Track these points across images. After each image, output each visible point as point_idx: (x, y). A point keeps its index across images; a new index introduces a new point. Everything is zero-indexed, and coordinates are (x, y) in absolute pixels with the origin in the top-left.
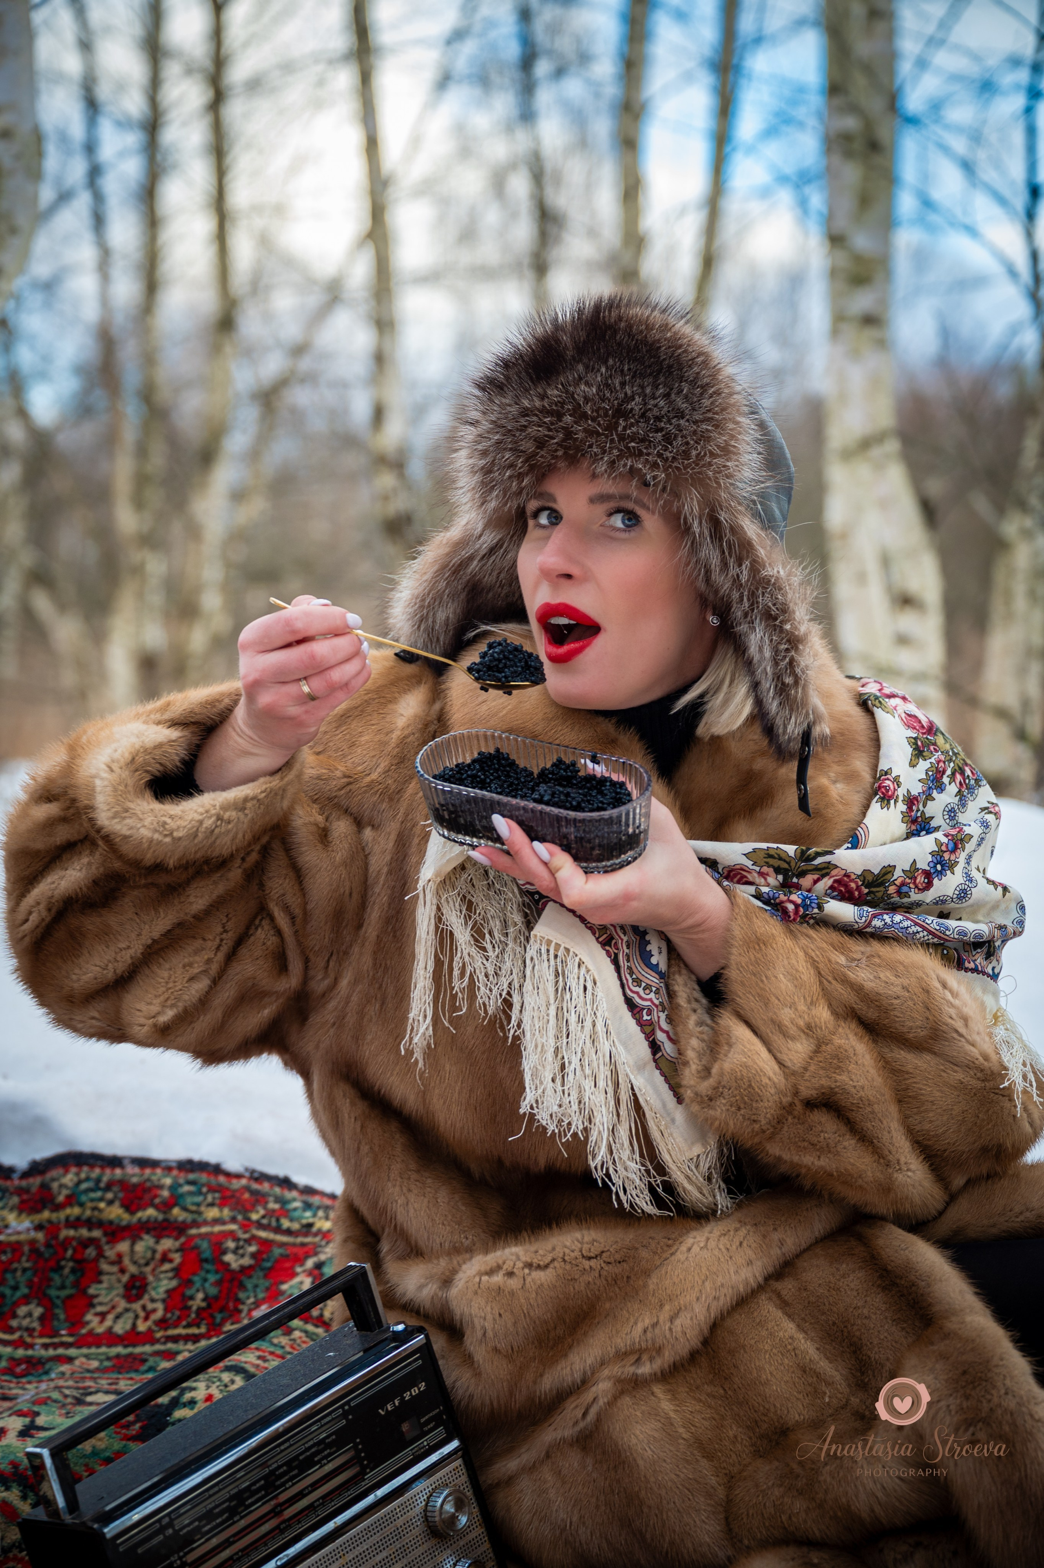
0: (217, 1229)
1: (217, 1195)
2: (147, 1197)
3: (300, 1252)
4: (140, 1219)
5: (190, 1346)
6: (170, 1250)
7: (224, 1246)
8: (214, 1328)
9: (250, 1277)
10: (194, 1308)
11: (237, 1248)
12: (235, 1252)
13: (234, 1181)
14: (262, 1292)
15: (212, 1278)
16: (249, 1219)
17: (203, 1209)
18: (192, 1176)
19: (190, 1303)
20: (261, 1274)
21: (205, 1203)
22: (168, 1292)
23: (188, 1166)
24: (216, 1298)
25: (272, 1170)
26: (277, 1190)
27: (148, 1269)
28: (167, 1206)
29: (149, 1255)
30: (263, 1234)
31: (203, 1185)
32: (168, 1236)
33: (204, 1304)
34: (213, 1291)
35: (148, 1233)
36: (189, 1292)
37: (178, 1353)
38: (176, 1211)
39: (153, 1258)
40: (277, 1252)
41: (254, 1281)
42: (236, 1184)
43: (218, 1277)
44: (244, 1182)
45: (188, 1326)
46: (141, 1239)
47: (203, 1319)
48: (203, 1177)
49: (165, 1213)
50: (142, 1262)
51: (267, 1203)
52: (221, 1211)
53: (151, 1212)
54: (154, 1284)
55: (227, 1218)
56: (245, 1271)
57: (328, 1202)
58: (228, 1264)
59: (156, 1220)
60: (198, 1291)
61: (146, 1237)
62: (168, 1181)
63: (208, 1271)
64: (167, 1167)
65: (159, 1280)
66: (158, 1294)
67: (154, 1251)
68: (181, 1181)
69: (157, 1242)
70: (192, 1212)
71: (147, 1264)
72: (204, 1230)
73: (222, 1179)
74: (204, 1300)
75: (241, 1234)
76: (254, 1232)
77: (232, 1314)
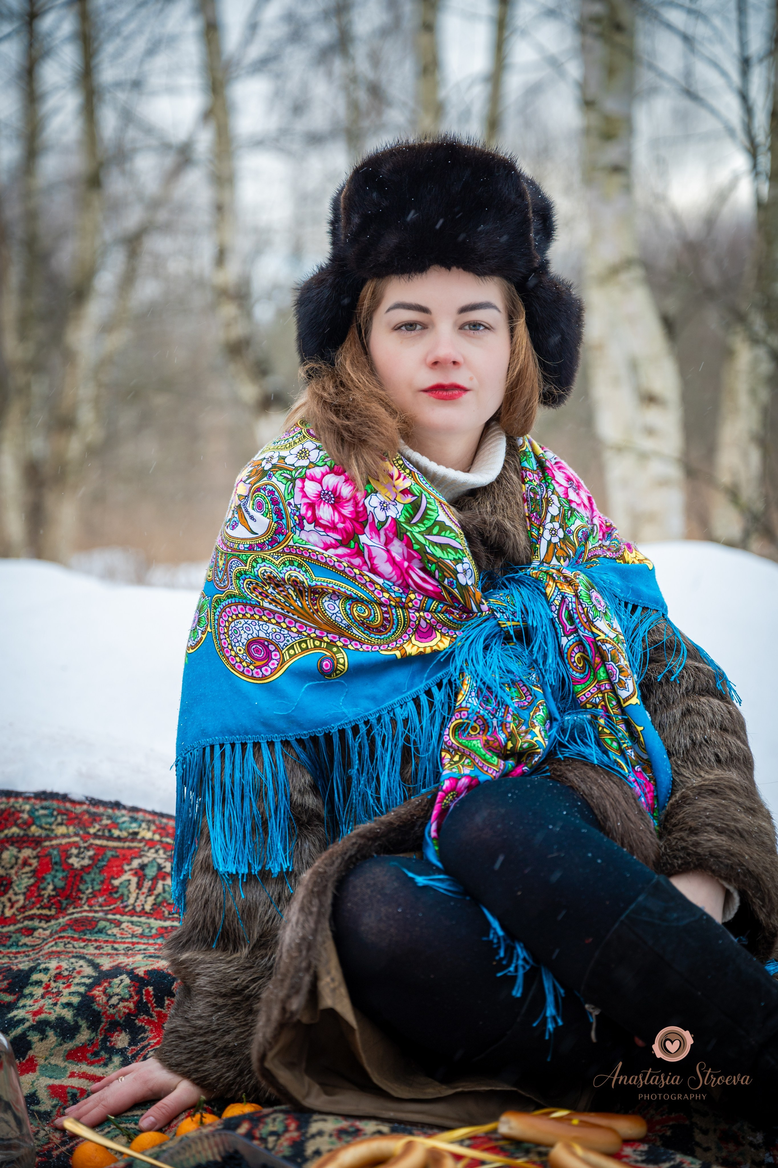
0: (64, 841)
1: (65, 817)
2: (11, 819)
3: (127, 854)
4: (6, 835)
5: (43, 924)
6: (29, 857)
7: (69, 853)
8: (61, 910)
9: (89, 873)
10: (46, 896)
11: (79, 853)
12: (77, 856)
13: (78, 807)
14: (98, 884)
15: (60, 875)
16: (88, 833)
17: (54, 827)
18: (46, 803)
19: (43, 892)
20: (97, 871)
21: (56, 823)
22: (28, 888)
23: (43, 796)
24: (63, 889)
25: (106, 798)
26: (110, 811)
27: (13, 871)
28: (28, 824)
29: (13, 861)
30: (98, 842)
31: (54, 810)
32: (28, 847)
33: (53, 893)
34: (60, 884)
35: (12, 845)
36: (42, 886)
37: (34, 929)
38: (33, 828)
39: (16, 863)
40: (109, 854)
41: (92, 875)
42: (79, 809)
43: (64, 874)
44: (85, 807)
45: (42, 908)
46: (7, 849)
47: (52, 904)
48: (55, 804)
49: (25, 830)
50: (8, 866)
51: (101, 820)
52: (68, 829)
53: (15, 830)
54: (18, 883)
55: (72, 834)
56: (85, 869)
57: (148, 816)
58: (72, 865)
59: (18, 835)
60: (49, 884)
61: (11, 848)
62: (27, 807)
63: (57, 871)
64: (26, 797)
65: (22, 879)
66: (20, 889)
67: (17, 858)
68: (37, 807)
69: (19, 851)
70: (46, 829)
71: (12, 868)
72: (54, 842)
73: (68, 805)
74: (55, 889)
75: (82, 845)
76: (92, 841)
77: (75, 901)
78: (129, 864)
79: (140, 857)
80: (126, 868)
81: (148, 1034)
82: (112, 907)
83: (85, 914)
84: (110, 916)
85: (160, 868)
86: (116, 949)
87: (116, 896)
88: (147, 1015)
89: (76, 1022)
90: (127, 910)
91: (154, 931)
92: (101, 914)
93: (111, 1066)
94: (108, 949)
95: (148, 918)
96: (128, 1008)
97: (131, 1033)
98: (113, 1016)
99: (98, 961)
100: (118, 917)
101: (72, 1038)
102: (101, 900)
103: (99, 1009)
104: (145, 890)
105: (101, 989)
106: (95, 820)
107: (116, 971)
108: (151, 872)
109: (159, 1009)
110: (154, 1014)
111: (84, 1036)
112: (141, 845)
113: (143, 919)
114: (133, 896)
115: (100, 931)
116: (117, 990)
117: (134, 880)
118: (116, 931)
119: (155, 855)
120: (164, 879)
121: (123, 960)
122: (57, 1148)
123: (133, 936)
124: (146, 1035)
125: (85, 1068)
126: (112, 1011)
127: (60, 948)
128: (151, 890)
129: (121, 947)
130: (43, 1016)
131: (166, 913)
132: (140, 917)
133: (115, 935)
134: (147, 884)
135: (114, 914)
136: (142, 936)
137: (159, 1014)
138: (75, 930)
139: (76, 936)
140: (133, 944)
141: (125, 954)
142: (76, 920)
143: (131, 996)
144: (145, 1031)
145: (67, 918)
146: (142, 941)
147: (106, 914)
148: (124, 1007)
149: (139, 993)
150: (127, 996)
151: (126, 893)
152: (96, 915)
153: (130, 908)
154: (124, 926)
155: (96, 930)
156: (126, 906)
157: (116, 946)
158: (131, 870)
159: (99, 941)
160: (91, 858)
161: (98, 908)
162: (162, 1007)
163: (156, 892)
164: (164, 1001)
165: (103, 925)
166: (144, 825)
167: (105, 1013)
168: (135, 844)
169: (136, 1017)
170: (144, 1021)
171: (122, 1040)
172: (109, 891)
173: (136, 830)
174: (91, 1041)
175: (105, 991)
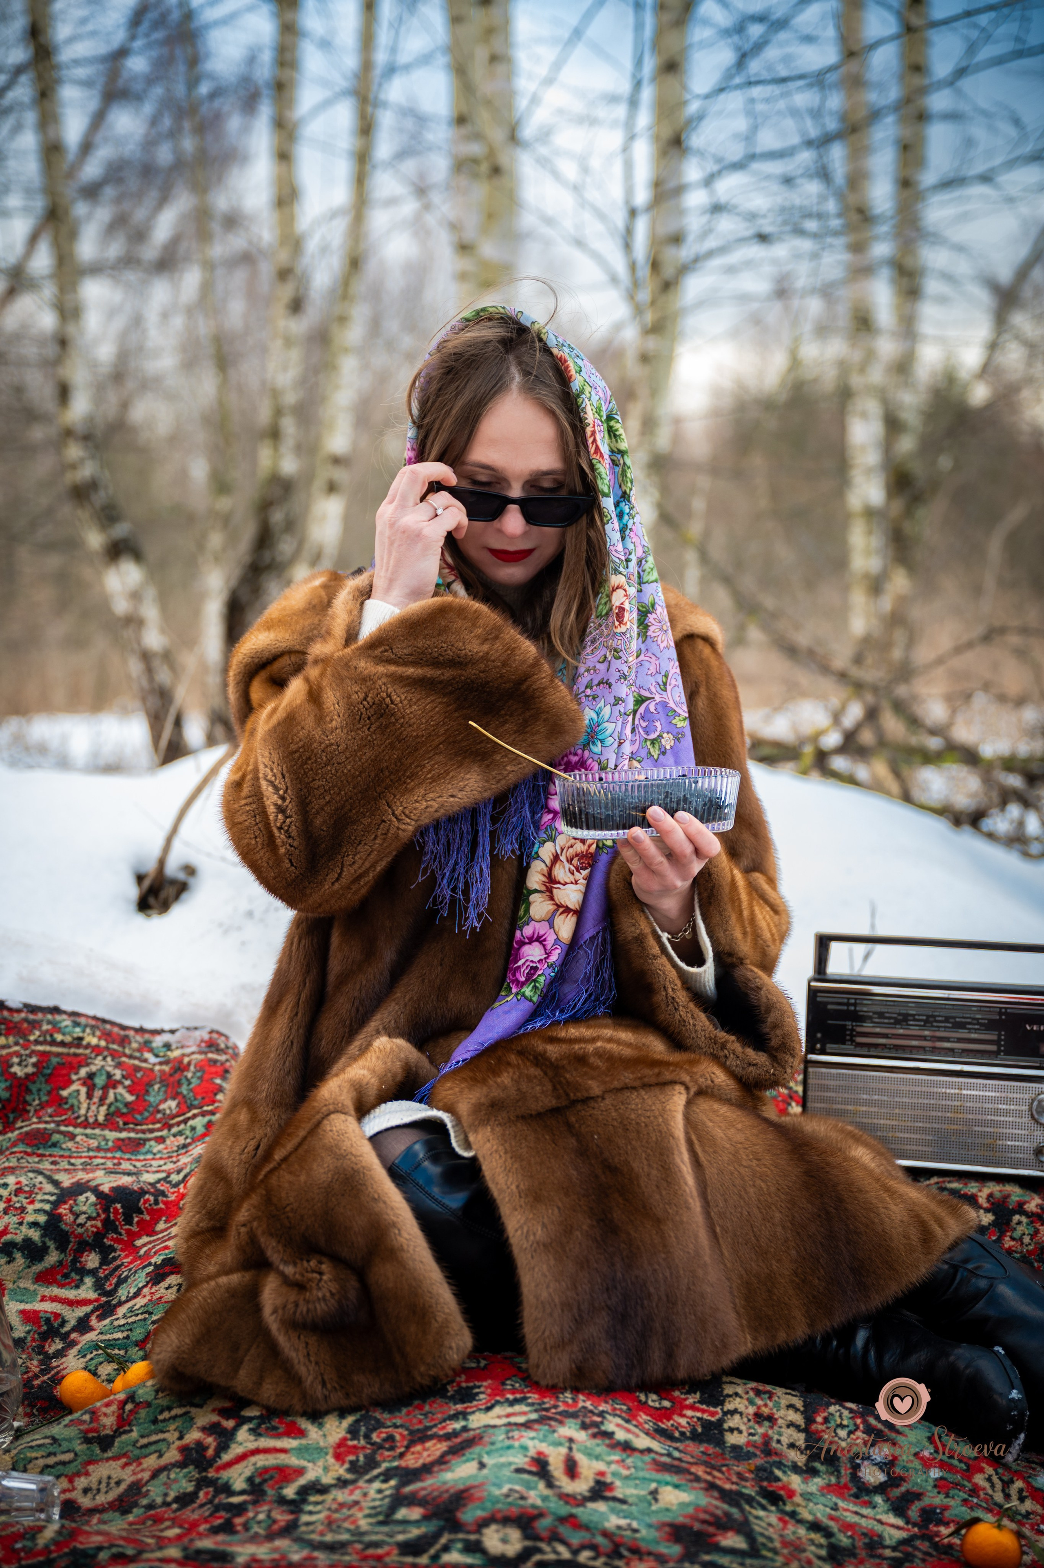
3: (75, 1060)
7: (10, 1062)
9: (34, 1082)
11: (21, 1062)
12: (20, 1064)
13: (15, 1015)
14: (45, 1095)
16: (29, 1040)
20: (43, 1080)
34: (5, 1095)
41: (38, 1085)
42: (17, 1017)
43: (8, 1084)
55: (11, 1043)
57: (93, 1023)
58: (15, 1073)
73: (5, 1013)
75: (23, 1052)
76: (33, 1047)
77: (22, 1112)
78: (77, 1073)
79: (88, 1065)
80: (74, 1077)
81: (118, 1253)
82: (63, 1118)
83: (34, 1126)
84: (63, 1128)
85: (109, 1076)
86: (73, 1164)
87: (66, 1107)
88: (116, 1234)
89: (44, 1243)
90: (79, 1121)
91: (110, 1144)
92: (52, 1126)
93: (83, 1287)
94: (64, 1164)
95: (103, 1130)
96: (96, 1227)
97: (101, 1252)
98: (81, 1235)
99: (57, 1177)
100: (71, 1129)
101: (41, 1259)
102: (50, 1110)
103: (67, 1228)
104: (96, 1100)
105: (67, 1206)
106: (34, 1028)
107: (79, 1188)
108: (100, 1081)
109: (128, 1227)
110: (123, 1232)
111: (53, 1257)
112: (88, 1051)
113: (97, 1131)
114: (84, 1106)
115: (54, 1145)
116: (84, 1209)
117: (83, 1090)
118: (70, 1144)
119: (103, 1063)
120: (114, 1087)
121: (82, 1176)
122: (36, 1377)
123: (89, 1150)
124: (116, 1255)
125: (56, 1291)
126: (80, 1230)
127: (13, 1162)
128: (103, 1099)
129: (78, 1162)
130: (8, 1237)
131: (121, 1123)
132: (93, 1129)
133: (70, 1150)
134: (98, 1093)
135: (66, 1126)
136: (98, 1149)
137: (128, 1232)
138: (27, 1144)
139: (29, 1150)
140: (91, 1158)
141: (83, 1170)
142: (27, 1133)
143: (98, 1215)
144: (115, 1250)
145: (17, 1132)
146: (100, 1155)
147: (58, 1125)
148: (92, 1226)
149: (106, 1210)
150: (94, 1215)
151: (76, 1103)
152: (48, 1126)
153: (82, 1119)
154: (78, 1139)
155: (49, 1144)
156: (78, 1117)
157: (73, 1161)
158: (79, 1079)
159: (55, 1156)
160: (34, 1065)
161: (48, 1119)
162: (131, 1224)
163: (108, 1101)
164: (132, 1219)
165: (56, 1137)
166: (88, 1030)
167: (73, 1232)
168: (80, 1051)
169: (104, 1236)
170: (113, 1239)
171: (92, 1260)
172: (58, 1102)
173: (81, 1035)
174: (60, 1262)
175: (71, 1209)
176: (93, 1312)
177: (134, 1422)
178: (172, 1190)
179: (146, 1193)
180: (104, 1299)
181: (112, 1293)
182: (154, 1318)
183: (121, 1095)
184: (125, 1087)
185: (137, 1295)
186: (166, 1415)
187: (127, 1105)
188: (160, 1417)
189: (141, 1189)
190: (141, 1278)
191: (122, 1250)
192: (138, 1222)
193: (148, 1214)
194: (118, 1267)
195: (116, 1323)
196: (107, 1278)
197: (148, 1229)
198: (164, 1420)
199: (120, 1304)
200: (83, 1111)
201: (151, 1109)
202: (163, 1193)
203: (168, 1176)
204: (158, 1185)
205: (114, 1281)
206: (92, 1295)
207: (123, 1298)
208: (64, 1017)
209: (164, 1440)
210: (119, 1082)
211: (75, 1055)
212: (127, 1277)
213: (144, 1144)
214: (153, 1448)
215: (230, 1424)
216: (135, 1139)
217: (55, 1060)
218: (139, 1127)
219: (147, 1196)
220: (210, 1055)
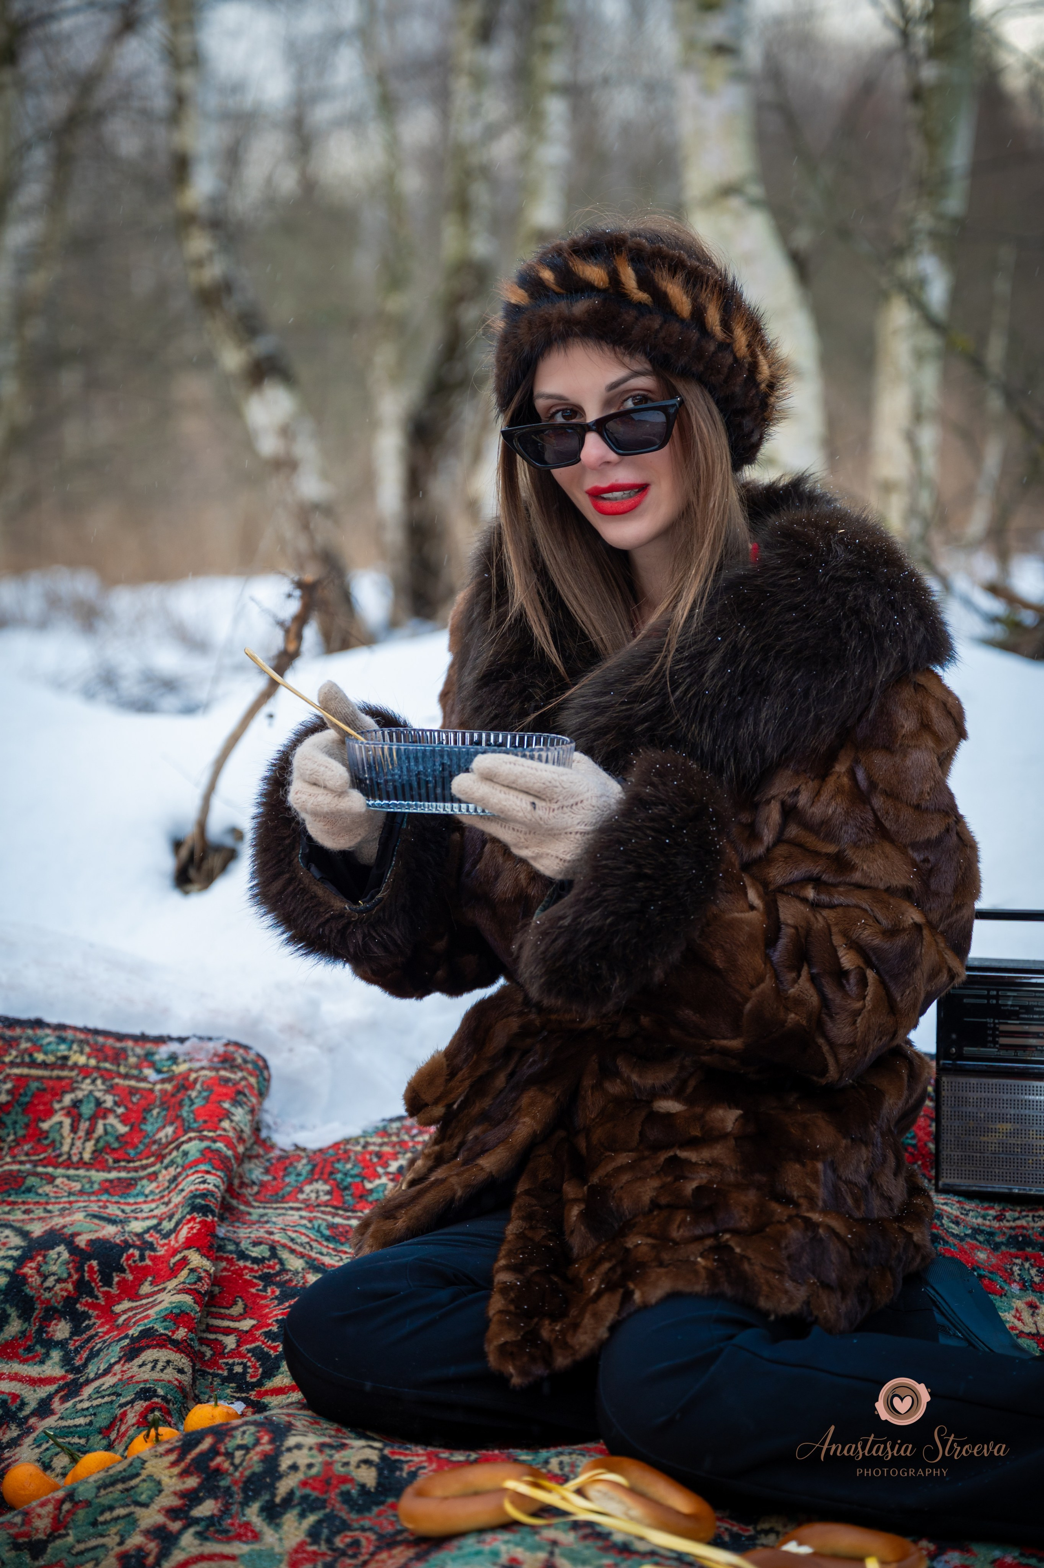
3: (57, 1086)
9: (8, 1113)
20: (19, 1110)
41: (14, 1116)
57: (82, 1036)
76: (9, 1070)
78: (59, 1101)
79: (73, 1090)
80: (56, 1106)
81: (93, 1320)
82: (42, 1156)
83: (7, 1167)
84: (40, 1169)
85: (99, 1103)
86: (49, 1212)
87: (46, 1142)
88: (91, 1297)
90: (61, 1160)
91: (96, 1187)
92: (28, 1166)
93: (49, 1363)
94: (39, 1212)
95: (88, 1170)
96: (66, 1290)
97: (72, 1320)
98: (48, 1301)
99: (27, 1228)
100: (50, 1170)
102: (27, 1147)
103: (31, 1293)
104: (81, 1133)
105: (33, 1265)
106: (12, 1046)
107: (51, 1239)
108: (88, 1109)
109: (106, 1289)
110: (100, 1295)
111: (14, 1327)
112: (74, 1073)
113: (82, 1172)
114: (68, 1141)
115: (29, 1190)
116: (54, 1268)
117: (67, 1122)
118: (48, 1189)
119: (91, 1087)
120: (104, 1117)
123: (70, 1194)
124: (91, 1322)
125: (16, 1367)
126: (47, 1295)
128: (90, 1132)
129: (55, 1208)
131: (111, 1161)
132: (77, 1169)
133: (47, 1195)
134: (85, 1125)
135: (45, 1166)
136: (81, 1192)
137: (107, 1295)
140: (70, 1203)
143: (70, 1276)
144: (89, 1317)
146: (82, 1199)
147: (35, 1166)
148: (62, 1290)
149: (79, 1269)
150: (65, 1275)
151: (58, 1138)
152: (22, 1168)
153: (65, 1157)
154: (58, 1181)
155: (23, 1188)
156: (60, 1155)
157: (50, 1207)
158: (62, 1109)
159: (28, 1203)
160: (9, 1092)
161: (24, 1158)
162: (110, 1285)
163: (95, 1135)
164: (112, 1278)
165: (31, 1181)
166: (75, 1047)
167: (39, 1298)
168: (65, 1073)
169: (77, 1301)
170: (87, 1304)
171: (61, 1330)
172: (37, 1136)
173: (66, 1053)
174: (23, 1332)
175: (38, 1269)
176: (57, 1392)
177: (71, 1525)
178: (162, 1242)
179: (131, 1246)
180: (71, 1376)
181: (78, 1370)
182: (123, 1400)
183: (112, 1126)
184: (117, 1116)
185: (106, 1372)
186: (107, 1516)
187: (118, 1138)
188: (101, 1519)
189: (125, 1241)
190: (115, 1352)
191: (98, 1317)
192: (118, 1283)
193: (132, 1272)
194: (91, 1338)
195: (79, 1406)
196: (77, 1351)
197: (130, 1291)
198: (105, 1523)
199: (88, 1382)
200: (65, 1148)
201: (147, 1141)
202: (151, 1247)
203: (159, 1224)
204: (147, 1236)
205: (85, 1356)
206: (58, 1372)
207: (92, 1376)
208: (48, 1031)
209: (103, 1546)
210: (111, 1111)
211: (60, 1078)
212: (100, 1350)
213: (136, 1184)
214: (89, 1555)
215: (175, 1526)
216: (126, 1179)
217: (34, 1085)
218: (131, 1165)
219: (131, 1251)
220: (223, 1073)
